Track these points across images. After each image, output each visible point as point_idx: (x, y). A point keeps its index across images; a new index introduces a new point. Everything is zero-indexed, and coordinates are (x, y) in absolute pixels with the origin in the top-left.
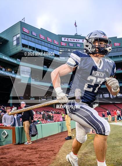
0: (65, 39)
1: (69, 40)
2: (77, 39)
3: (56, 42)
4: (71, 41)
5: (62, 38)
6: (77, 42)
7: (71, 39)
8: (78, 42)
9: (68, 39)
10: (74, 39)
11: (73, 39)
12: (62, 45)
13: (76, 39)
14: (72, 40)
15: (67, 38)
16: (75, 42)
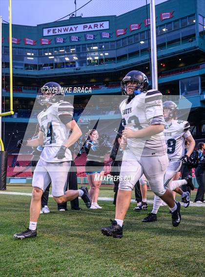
0: (49, 31)
1: (57, 31)
2: (73, 27)
3: (30, 42)
4: (60, 33)
5: (44, 30)
6: (71, 32)
7: (60, 28)
8: (74, 31)
9: (54, 31)
10: (67, 27)
11: (64, 27)
12: (43, 43)
13: (70, 27)
14: (63, 30)
15: (52, 29)
16: (68, 32)
